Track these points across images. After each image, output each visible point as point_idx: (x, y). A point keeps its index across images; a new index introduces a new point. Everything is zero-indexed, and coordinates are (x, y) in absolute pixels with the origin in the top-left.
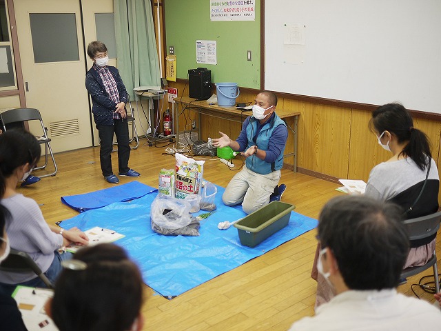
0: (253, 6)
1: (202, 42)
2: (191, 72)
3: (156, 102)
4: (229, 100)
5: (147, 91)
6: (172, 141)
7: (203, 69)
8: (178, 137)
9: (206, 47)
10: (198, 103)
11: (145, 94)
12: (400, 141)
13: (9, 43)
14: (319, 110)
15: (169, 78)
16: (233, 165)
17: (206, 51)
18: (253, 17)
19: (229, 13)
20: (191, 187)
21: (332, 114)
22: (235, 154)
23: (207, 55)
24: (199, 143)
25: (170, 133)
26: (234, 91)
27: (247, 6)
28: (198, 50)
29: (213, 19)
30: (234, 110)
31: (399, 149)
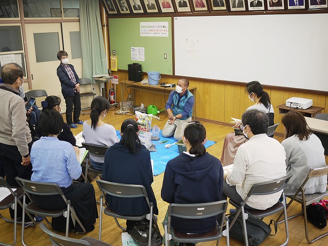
0: (167, 29)
1: (135, 48)
2: (129, 65)
3: (106, 84)
4: (155, 81)
5: (102, 77)
6: (117, 107)
7: (137, 64)
8: (122, 104)
9: (138, 51)
10: (136, 84)
11: (101, 79)
12: (258, 97)
13: (23, 52)
14: (207, 85)
15: (112, 69)
16: (159, 118)
17: (138, 53)
18: (167, 34)
19: (152, 32)
20: (145, 128)
21: (215, 87)
22: (158, 112)
23: (138, 55)
24: (136, 107)
25: (114, 102)
26: (158, 76)
27: (164, 29)
28: (132, 52)
29: (142, 35)
30: (159, 87)
31: (258, 100)
